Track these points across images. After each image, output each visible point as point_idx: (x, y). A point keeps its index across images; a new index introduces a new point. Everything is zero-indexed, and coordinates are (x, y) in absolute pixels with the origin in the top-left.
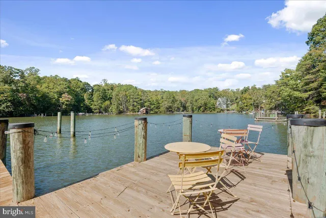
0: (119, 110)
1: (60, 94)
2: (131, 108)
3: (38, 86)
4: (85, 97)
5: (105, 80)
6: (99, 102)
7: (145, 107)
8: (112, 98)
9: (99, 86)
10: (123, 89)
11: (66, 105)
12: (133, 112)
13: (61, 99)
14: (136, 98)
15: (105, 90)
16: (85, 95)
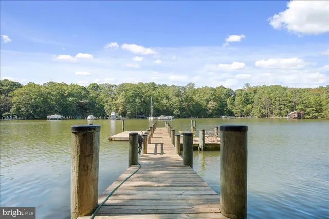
0: (262, 114)
1: (208, 101)
2: (277, 111)
3: (193, 97)
4: (228, 102)
5: (247, 84)
6: (241, 106)
7: (296, 110)
8: (253, 101)
9: (241, 90)
10: (266, 92)
11: (212, 110)
12: (279, 117)
13: (208, 105)
14: (283, 100)
15: (247, 94)
16: (228, 100)
